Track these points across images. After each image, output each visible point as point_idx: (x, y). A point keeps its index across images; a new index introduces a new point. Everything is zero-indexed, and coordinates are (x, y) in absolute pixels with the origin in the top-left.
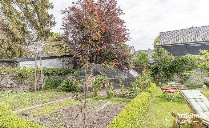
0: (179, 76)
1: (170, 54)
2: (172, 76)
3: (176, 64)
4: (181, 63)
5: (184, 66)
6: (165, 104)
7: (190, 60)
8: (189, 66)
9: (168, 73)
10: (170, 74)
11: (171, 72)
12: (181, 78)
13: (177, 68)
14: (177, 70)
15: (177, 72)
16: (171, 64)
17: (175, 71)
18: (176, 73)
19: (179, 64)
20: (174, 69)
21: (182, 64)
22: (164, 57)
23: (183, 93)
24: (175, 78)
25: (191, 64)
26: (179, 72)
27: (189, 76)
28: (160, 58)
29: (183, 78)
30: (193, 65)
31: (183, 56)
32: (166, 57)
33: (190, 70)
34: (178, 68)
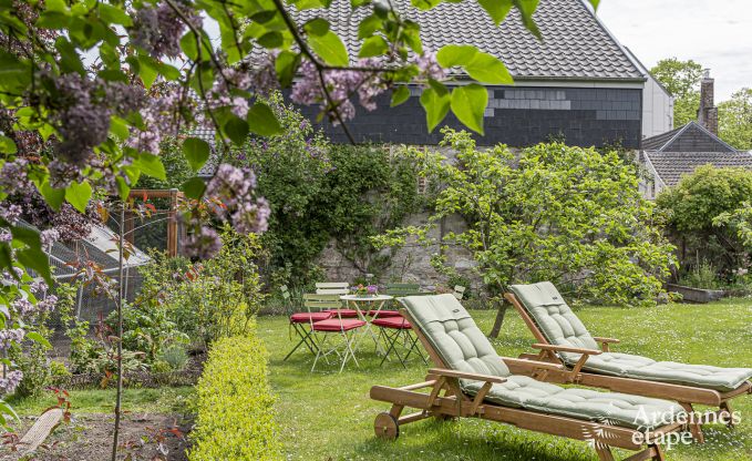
0: (347, 257)
1: (311, 135)
2: (315, 255)
3: (335, 192)
4: (358, 185)
5: (372, 199)
6: (321, 383)
7: (397, 167)
8: (395, 199)
9: (296, 242)
10: (306, 243)
11: (308, 234)
12: (356, 266)
13: (340, 209)
14: (338, 221)
15: (339, 235)
16: (315, 189)
17: (328, 227)
18: (333, 242)
19: (350, 191)
20: (323, 218)
21: (363, 190)
22: (282, 147)
23: (410, 305)
24: (328, 268)
25: (404, 190)
26: (348, 231)
27: (393, 254)
28: (259, 153)
29: (366, 264)
30: (412, 194)
31: (367, 145)
32: (290, 147)
33: (397, 220)
34: (346, 213)
